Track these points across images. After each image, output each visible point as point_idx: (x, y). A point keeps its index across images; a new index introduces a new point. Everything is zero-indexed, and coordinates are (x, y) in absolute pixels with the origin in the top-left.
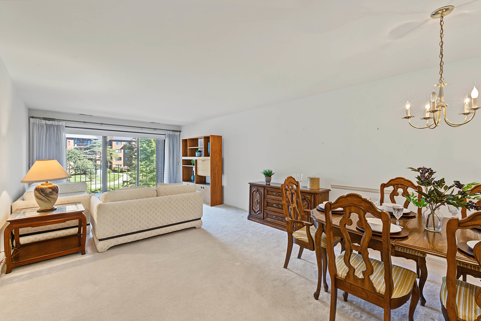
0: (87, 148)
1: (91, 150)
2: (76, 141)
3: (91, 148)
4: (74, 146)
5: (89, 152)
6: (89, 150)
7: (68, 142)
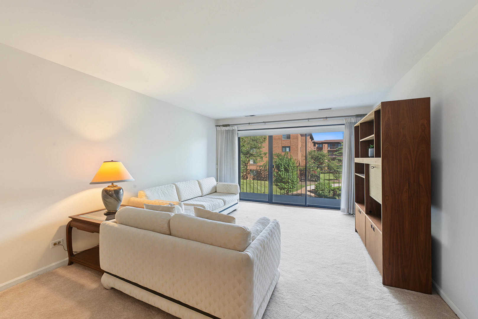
0: (337, 150)
1: (339, 152)
2: (329, 145)
3: (340, 150)
4: (328, 149)
5: (338, 153)
6: (338, 152)
7: (323, 146)
